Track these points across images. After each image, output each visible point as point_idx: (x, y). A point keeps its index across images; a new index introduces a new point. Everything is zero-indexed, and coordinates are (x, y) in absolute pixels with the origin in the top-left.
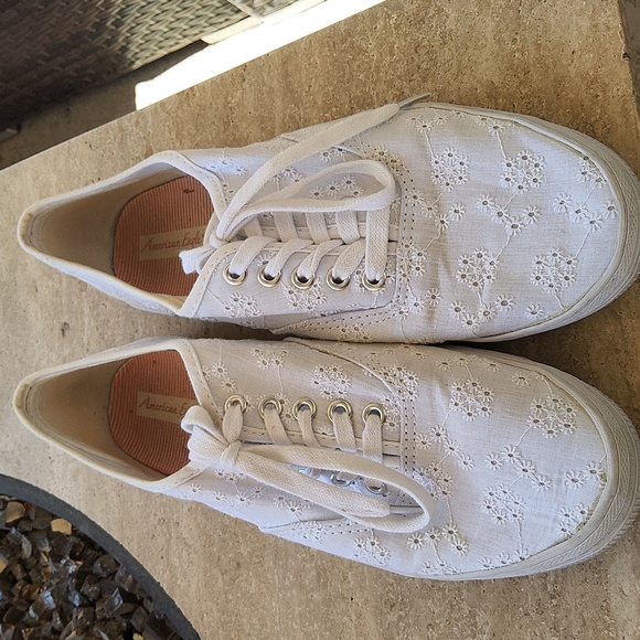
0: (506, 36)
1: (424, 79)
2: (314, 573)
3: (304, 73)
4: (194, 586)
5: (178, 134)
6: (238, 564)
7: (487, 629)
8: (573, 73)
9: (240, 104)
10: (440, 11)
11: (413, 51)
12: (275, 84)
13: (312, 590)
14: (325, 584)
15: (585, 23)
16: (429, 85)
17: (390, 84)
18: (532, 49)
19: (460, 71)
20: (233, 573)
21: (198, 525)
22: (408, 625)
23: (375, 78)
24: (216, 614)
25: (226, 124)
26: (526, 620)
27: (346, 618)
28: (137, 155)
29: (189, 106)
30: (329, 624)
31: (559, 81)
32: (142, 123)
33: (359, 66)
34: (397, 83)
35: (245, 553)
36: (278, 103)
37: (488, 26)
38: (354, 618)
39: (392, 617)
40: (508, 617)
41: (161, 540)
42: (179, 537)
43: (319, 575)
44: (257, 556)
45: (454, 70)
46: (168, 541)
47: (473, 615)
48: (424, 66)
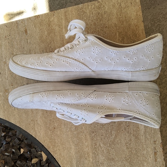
0: (118, 14)
1: (100, 21)
2: (74, 128)
3: (71, 15)
4: (42, 135)
5: (35, 26)
6: (54, 128)
7: (114, 134)
8: (132, 23)
9: (53, 21)
10: (104, 6)
11: (98, 14)
12: (63, 17)
13: (74, 131)
14: (77, 130)
15: (135, 14)
16: (101, 22)
17: (92, 21)
18: (124, 17)
19: (108, 20)
20: (53, 130)
21: (43, 120)
22: (97, 136)
23: (89, 19)
24: (48, 140)
25: (49, 25)
26: (122, 132)
27: (82, 136)
28: (22, 30)
29: (38, 19)
30: (78, 138)
31: (130, 25)
32: (23, 22)
33: (84, 16)
34: (94, 21)
35: (56, 125)
36: (64, 22)
37: (115, 11)
38: (84, 136)
39: (93, 135)
40: (118, 131)
41: (32, 125)
42: (38, 123)
43: (76, 128)
44: (59, 126)
45: (107, 20)
46: (34, 125)
47: (111, 132)
48: (100, 18)
